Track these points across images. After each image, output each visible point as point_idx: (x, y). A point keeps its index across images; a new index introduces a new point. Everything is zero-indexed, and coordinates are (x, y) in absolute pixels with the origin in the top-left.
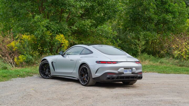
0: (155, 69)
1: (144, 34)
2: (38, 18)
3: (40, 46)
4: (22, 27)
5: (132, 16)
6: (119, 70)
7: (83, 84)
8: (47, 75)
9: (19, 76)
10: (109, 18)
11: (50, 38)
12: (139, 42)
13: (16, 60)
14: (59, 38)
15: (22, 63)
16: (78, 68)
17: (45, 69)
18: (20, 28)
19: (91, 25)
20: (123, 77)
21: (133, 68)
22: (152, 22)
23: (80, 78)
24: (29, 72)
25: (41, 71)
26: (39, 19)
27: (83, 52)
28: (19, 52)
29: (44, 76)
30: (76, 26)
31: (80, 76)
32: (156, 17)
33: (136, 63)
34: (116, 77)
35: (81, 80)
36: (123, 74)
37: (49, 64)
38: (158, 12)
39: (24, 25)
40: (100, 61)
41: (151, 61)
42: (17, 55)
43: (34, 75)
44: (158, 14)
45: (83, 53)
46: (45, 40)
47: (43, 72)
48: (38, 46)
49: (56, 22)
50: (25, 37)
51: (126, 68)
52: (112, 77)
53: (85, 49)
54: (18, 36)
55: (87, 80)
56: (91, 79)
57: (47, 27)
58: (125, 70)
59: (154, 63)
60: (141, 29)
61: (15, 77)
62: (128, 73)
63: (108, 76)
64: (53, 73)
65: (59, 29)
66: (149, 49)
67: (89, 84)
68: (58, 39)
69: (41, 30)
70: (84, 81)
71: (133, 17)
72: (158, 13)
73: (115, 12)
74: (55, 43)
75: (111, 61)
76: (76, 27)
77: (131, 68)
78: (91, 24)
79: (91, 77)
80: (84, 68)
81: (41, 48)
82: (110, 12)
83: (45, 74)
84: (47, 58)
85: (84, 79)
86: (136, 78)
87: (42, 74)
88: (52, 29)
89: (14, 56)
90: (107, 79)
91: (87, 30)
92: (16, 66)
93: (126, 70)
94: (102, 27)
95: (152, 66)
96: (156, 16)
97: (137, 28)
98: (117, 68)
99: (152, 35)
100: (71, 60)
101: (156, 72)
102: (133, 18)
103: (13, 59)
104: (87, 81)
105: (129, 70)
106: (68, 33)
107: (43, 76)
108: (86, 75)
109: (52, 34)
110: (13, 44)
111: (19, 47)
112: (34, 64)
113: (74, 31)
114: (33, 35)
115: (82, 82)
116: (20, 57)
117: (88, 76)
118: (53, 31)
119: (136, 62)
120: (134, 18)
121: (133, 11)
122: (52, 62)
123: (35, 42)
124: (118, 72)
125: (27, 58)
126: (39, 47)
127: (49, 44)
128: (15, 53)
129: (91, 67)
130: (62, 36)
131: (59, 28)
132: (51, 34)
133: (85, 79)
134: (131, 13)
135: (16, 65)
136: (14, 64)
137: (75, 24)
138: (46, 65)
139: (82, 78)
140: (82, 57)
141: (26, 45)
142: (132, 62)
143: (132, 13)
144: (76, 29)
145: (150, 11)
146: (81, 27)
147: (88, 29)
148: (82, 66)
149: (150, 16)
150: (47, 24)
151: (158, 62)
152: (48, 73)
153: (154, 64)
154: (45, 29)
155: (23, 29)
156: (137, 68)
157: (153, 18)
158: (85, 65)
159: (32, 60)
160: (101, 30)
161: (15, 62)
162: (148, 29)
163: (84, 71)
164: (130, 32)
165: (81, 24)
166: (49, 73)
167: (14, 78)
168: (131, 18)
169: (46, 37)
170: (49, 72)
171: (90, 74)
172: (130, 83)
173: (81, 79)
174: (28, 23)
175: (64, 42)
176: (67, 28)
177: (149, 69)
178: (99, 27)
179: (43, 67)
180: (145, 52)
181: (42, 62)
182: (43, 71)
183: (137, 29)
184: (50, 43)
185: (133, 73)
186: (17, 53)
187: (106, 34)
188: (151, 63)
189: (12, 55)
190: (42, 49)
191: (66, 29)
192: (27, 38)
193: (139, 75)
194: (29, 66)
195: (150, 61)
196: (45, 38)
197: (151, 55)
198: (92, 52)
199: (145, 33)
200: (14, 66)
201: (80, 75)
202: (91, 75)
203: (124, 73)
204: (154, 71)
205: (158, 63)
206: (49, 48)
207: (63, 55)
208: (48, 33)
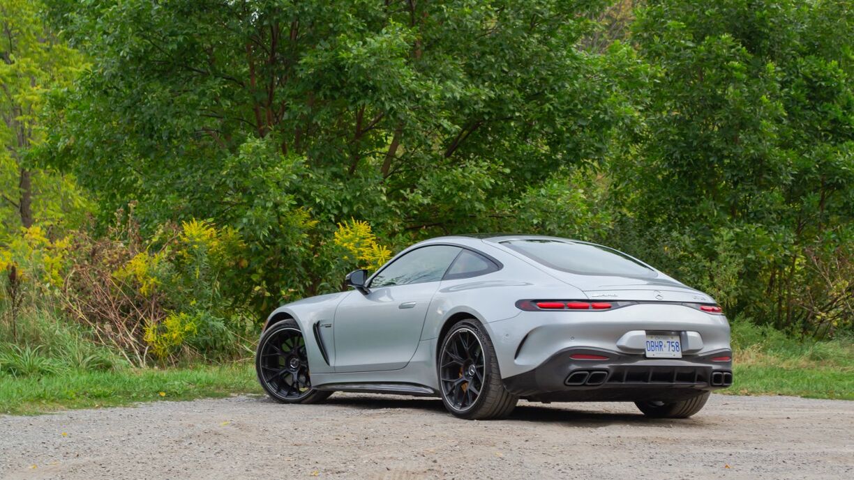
0: (790, 383)
1: (737, 234)
2: (256, 151)
3: (264, 278)
4: (180, 196)
5: (677, 155)
6: (627, 340)
7: (457, 409)
8: (292, 389)
9: (163, 394)
10: (575, 156)
11: (307, 243)
12: (715, 263)
13: (150, 336)
14: (350, 240)
15: (177, 351)
16: (436, 341)
17: (282, 361)
18: (170, 199)
19: (491, 184)
20: (642, 374)
21: (690, 334)
22: (769, 181)
23: (446, 382)
24: (209, 384)
25: (264, 370)
26: (258, 154)
27: (458, 268)
28: (164, 304)
29: (279, 391)
30: (425, 188)
31: (444, 376)
32: (790, 156)
33: (703, 309)
34: (612, 372)
35: (450, 394)
36: (645, 357)
37: (300, 335)
38: (797, 136)
39: (191, 188)
40: (536, 301)
41: (769, 351)
42: (155, 317)
43: (232, 394)
44: (798, 142)
45: (460, 271)
46: (284, 251)
47: (275, 372)
48: (255, 278)
49: (334, 169)
50: (195, 233)
51: (656, 332)
52: (590, 371)
53: (466, 255)
54: (161, 231)
55: (479, 391)
56: (495, 387)
57: (293, 190)
58: (650, 340)
59: (784, 360)
60: (721, 213)
61: (146, 399)
62: (665, 353)
63: (573, 367)
64: (319, 375)
65: (350, 204)
66: (761, 305)
67: (487, 408)
68: (345, 245)
69: (270, 205)
70: (463, 397)
71: (682, 157)
72: (795, 139)
73: (601, 126)
74: (328, 264)
75: (586, 298)
76: (425, 194)
77: (678, 332)
78: (493, 181)
79: (494, 376)
80: (463, 334)
81: (265, 286)
82: (580, 126)
83: (282, 385)
84: (290, 308)
85: (461, 389)
86: (700, 379)
87: (270, 382)
88: (318, 200)
89: (142, 322)
90: (569, 381)
91: (473, 208)
92: (150, 365)
93: (654, 340)
94: (543, 191)
95: (771, 371)
96: (791, 152)
97: (702, 210)
98: (617, 331)
99: (772, 239)
100: (402, 307)
101: (796, 394)
102: (682, 166)
103: (140, 334)
104: (475, 396)
105: (671, 340)
106: (389, 221)
107: (274, 391)
108: (473, 369)
109: (317, 225)
110: (139, 264)
111: (167, 280)
112: (232, 354)
113: (415, 212)
114: (230, 229)
115: (456, 403)
116: (172, 322)
117: (480, 370)
118: (320, 209)
119: (703, 306)
120: (689, 164)
121: (681, 134)
122: (316, 327)
123: (241, 259)
124: (619, 347)
125: (204, 327)
126: (259, 285)
127: (302, 269)
128: (149, 305)
129: (494, 329)
130: (363, 228)
131: (348, 198)
132: (312, 223)
133: (469, 387)
134: (674, 142)
135: (153, 359)
136: (142, 353)
137: (421, 180)
138: (289, 341)
139: (452, 384)
140: (447, 290)
141: (197, 270)
142: (682, 303)
143: (679, 141)
144: (426, 201)
145: (761, 132)
146: (449, 197)
147: (477, 205)
148: (451, 330)
149: (764, 155)
150: (295, 177)
151: (801, 354)
152: (298, 376)
153: (784, 365)
154: (289, 200)
155: (184, 203)
156: (707, 334)
157: (776, 164)
158: (466, 321)
159: (227, 339)
160: (538, 206)
161: (146, 344)
162: (752, 215)
163: (462, 353)
164: (669, 230)
165: (447, 180)
166: (303, 378)
167: (144, 401)
168: (676, 165)
169: (289, 238)
170: (304, 371)
171: (489, 360)
172: (675, 411)
173: (450, 388)
174: (208, 177)
175: (374, 256)
176: (384, 198)
177: (762, 384)
178: (530, 195)
179: (273, 351)
180: (742, 314)
181: (267, 329)
182: (274, 369)
183: (701, 216)
184: (307, 264)
185: (687, 355)
186: (156, 307)
187: (563, 225)
188: (772, 358)
189: (135, 317)
190: (268, 290)
191: (378, 202)
192: (204, 238)
193: (714, 367)
194: (210, 363)
195: (764, 350)
196: (284, 239)
197: (771, 328)
198: (496, 265)
199: (738, 230)
200: (143, 364)
201: (444, 369)
202: (494, 365)
203: (649, 354)
204: (785, 390)
205: (802, 362)
206: (305, 286)
207: (364, 291)
208: (302, 219)
